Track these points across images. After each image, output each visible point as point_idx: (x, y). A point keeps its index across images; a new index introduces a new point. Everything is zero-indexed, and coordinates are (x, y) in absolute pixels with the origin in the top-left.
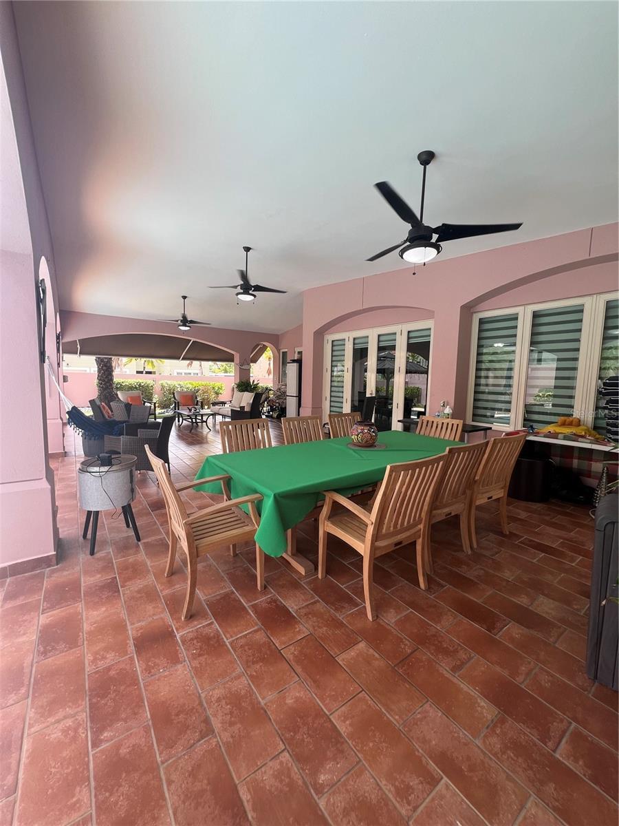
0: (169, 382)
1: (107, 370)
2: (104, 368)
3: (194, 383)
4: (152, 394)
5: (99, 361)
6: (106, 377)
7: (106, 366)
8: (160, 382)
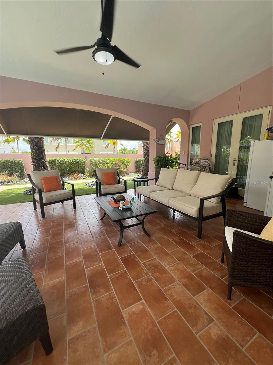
0: (95, 159)
1: (38, 150)
2: (35, 147)
3: (111, 159)
4: (85, 168)
5: (31, 142)
6: (38, 156)
7: (36, 146)
8: (90, 159)
